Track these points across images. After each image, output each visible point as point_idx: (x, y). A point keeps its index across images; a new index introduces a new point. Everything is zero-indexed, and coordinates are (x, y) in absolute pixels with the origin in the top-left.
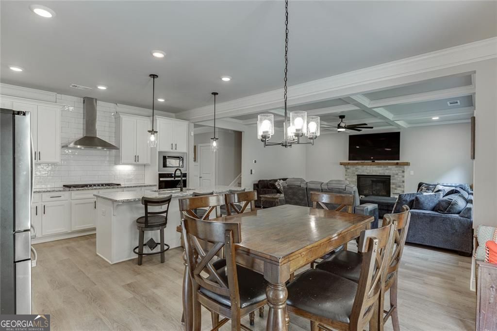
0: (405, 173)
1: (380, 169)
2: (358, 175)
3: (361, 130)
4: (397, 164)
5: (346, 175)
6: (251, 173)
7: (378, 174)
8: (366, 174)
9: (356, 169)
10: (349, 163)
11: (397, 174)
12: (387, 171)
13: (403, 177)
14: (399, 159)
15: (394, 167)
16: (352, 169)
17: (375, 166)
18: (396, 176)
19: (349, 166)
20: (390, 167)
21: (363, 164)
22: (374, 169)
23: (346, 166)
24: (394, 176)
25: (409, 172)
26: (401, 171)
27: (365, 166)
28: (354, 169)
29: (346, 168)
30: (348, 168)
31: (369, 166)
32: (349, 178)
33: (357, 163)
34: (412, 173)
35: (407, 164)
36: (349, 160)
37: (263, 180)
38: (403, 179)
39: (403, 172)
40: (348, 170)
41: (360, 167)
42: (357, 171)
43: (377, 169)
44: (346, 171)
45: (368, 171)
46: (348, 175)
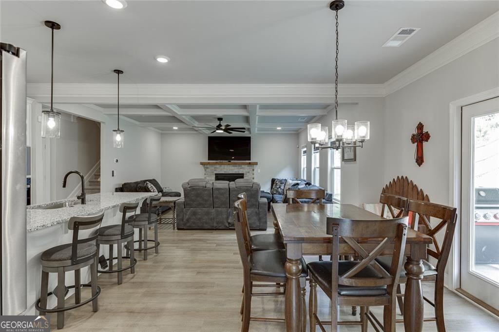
0: (255, 171)
1: (235, 168)
2: (216, 174)
3: (232, 133)
4: (250, 163)
5: (205, 174)
6: (113, 176)
7: (234, 173)
8: (223, 173)
9: (215, 168)
10: (209, 163)
11: (249, 172)
12: (241, 170)
13: (253, 174)
14: (250, 160)
15: (246, 166)
16: (211, 168)
17: (231, 166)
18: (248, 174)
19: (208, 166)
20: (243, 166)
21: (221, 164)
22: (230, 168)
23: (206, 166)
24: (246, 174)
25: (258, 170)
26: (252, 170)
27: (223, 166)
28: (213, 168)
29: (204, 168)
30: (207, 168)
31: (226, 166)
32: (208, 177)
33: (217, 163)
34: (259, 171)
35: (256, 164)
36: (209, 160)
37: (128, 183)
38: (253, 176)
39: (253, 170)
40: (207, 170)
41: (218, 166)
42: (215, 170)
43: (233, 168)
44: (205, 170)
45: (225, 170)
46: (208, 174)
